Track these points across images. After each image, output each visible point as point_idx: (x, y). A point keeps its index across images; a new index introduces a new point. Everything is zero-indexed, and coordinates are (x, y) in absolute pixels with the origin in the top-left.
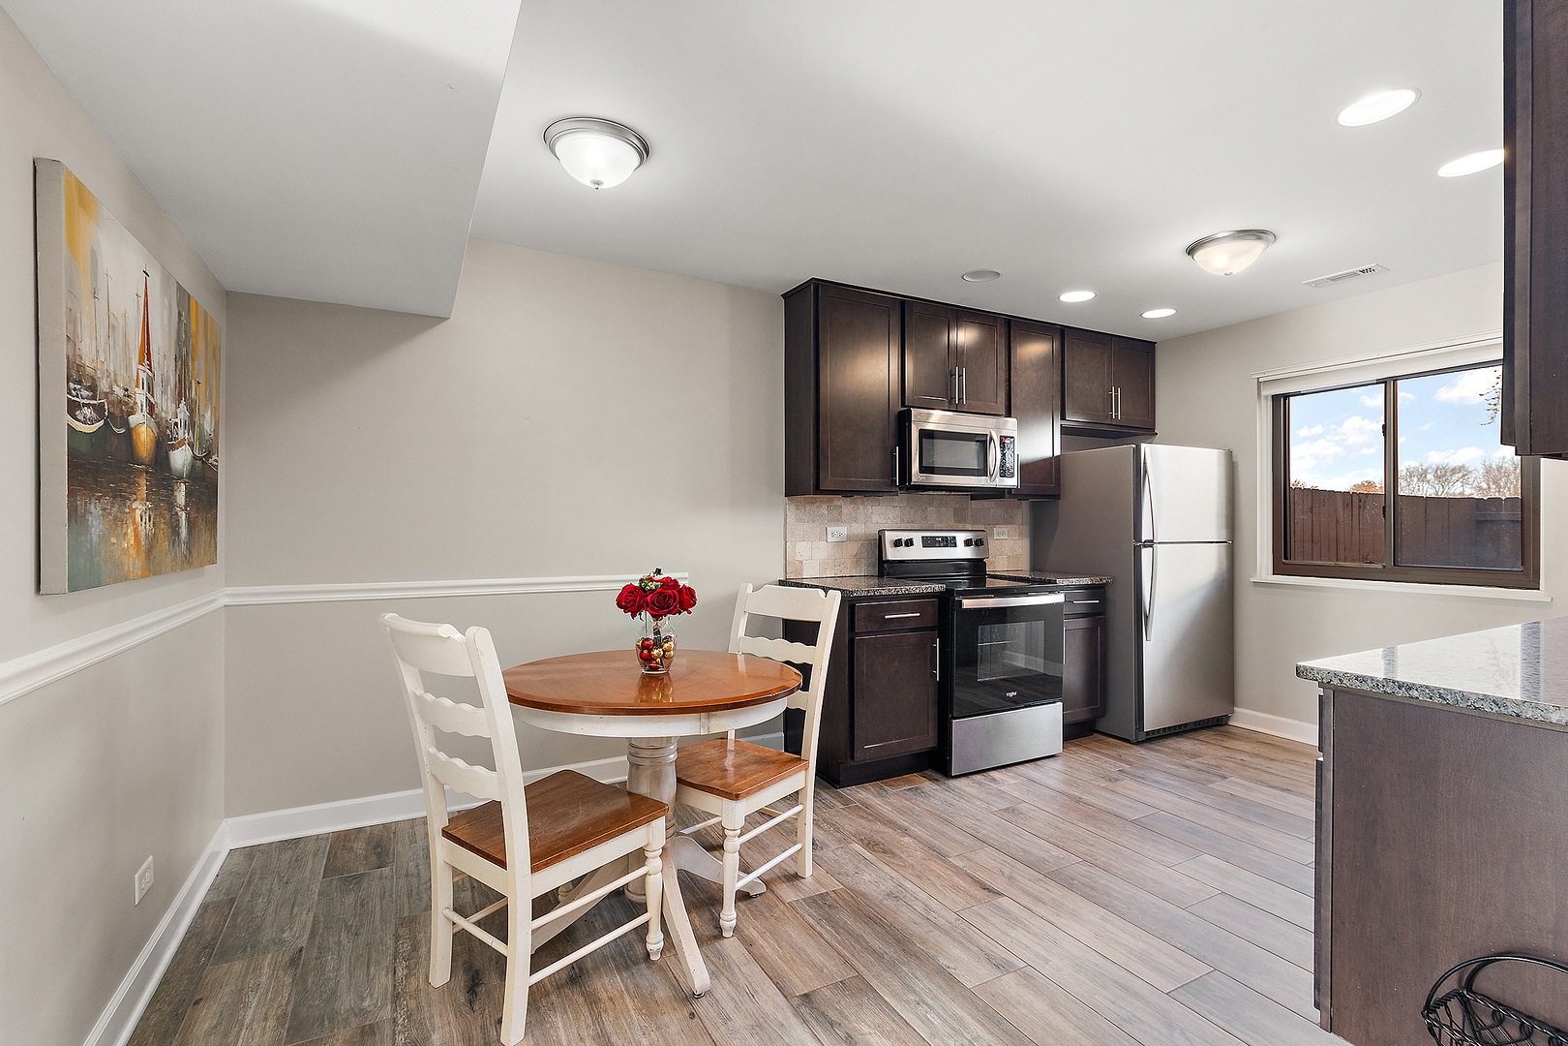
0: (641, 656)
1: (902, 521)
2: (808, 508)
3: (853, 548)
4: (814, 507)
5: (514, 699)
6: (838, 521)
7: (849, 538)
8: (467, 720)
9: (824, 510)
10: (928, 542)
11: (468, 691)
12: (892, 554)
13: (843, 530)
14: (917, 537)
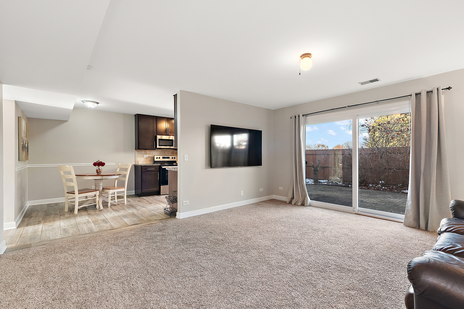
0: (96, 172)
1: (160, 154)
2: (140, 152)
3: (150, 159)
4: (141, 152)
5: (76, 175)
6: (146, 154)
7: (148, 157)
8: (69, 177)
9: (143, 152)
10: (163, 158)
11: (69, 173)
12: (156, 160)
13: (147, 156)
14: (161, 157)
